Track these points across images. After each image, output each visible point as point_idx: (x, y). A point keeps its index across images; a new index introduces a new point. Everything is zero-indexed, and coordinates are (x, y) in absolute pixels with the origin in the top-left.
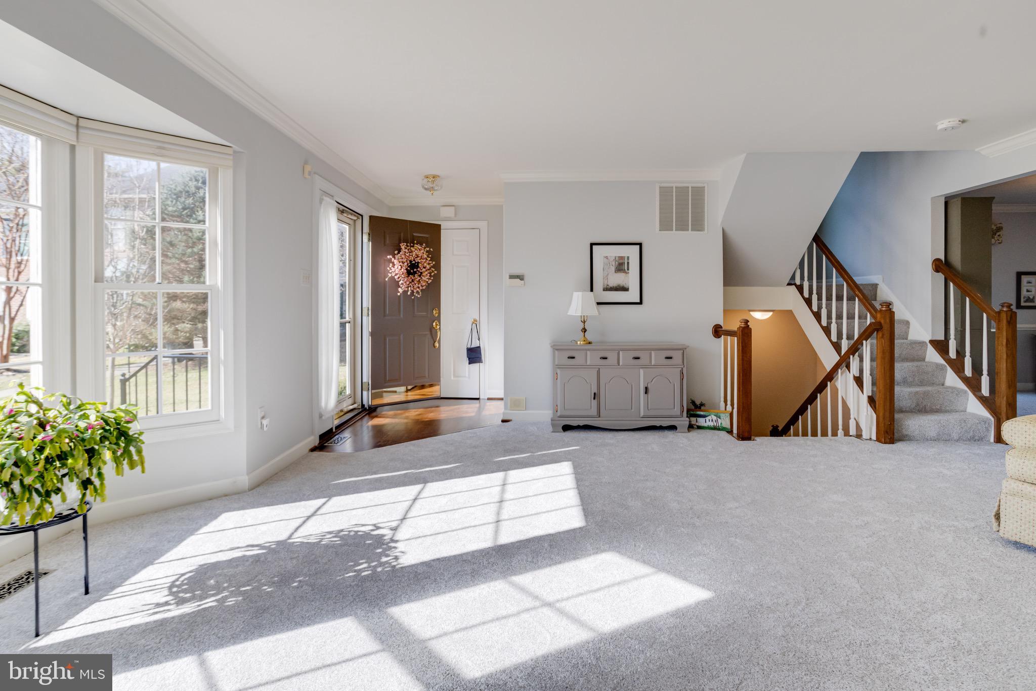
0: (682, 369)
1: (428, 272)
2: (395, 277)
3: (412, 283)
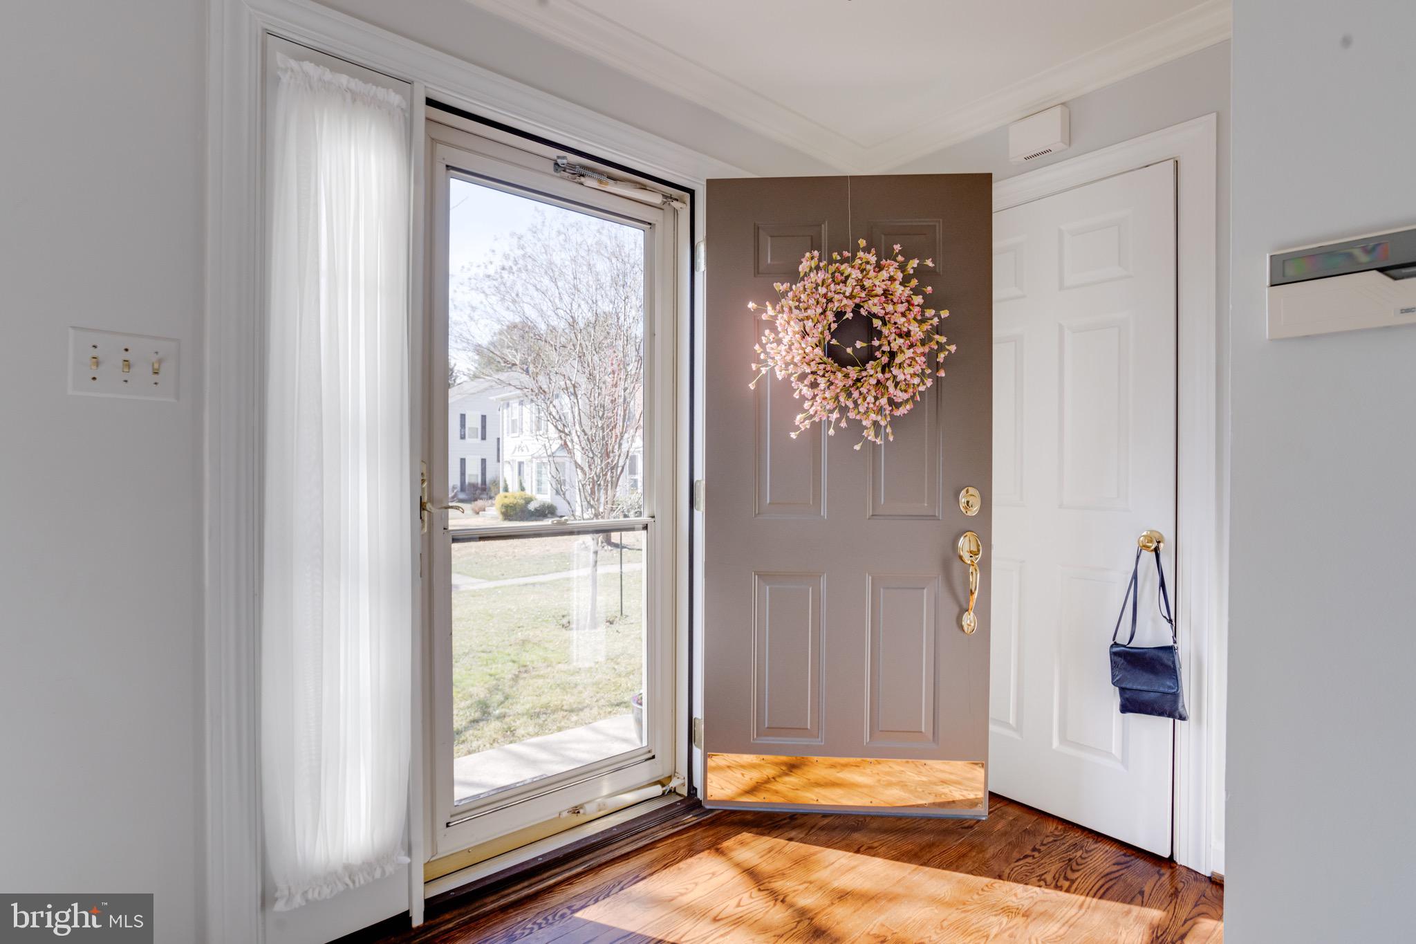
1: (920, 350)
2: (780, 375)
3: (849, 395)
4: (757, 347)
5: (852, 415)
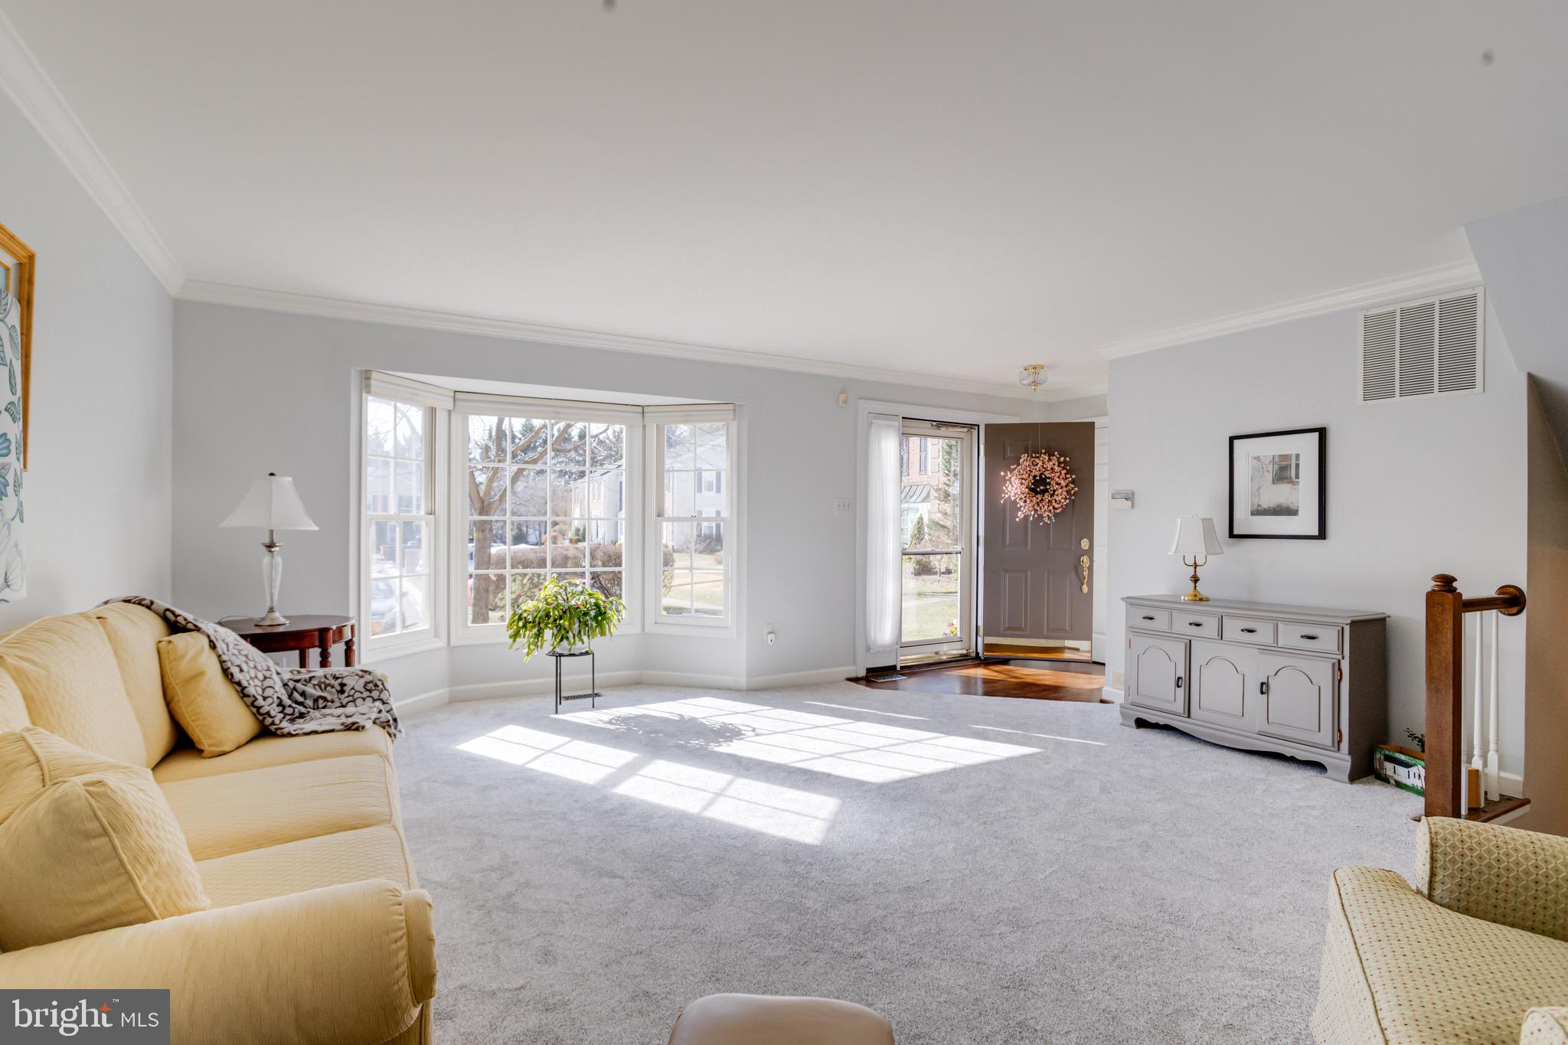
0: (1339, 661)
1: (1065, 489)
2: (1013, 499)
3: (1038, 505)
4: (1004, 488)
5: (1039, 513)
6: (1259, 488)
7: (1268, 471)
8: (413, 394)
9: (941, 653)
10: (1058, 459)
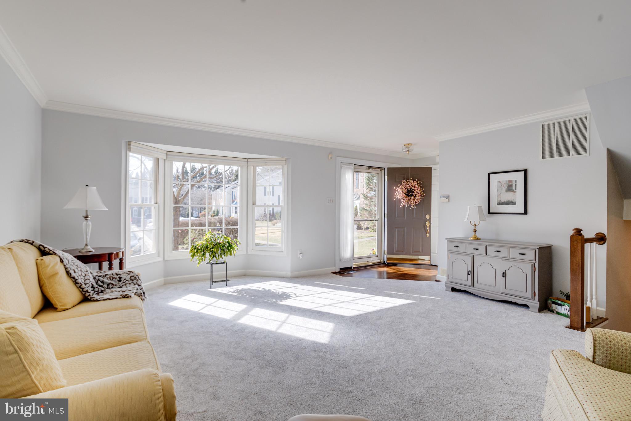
0: (534, 263)
1: (420, 194)
2: (399, 198)
3: (409, 201)
4: (395, 194)
5: (409, 204)
6: (500, 194)
7: (504, 187)
8: (149, 152)
9: (370, 262)
10: (417, 182)
